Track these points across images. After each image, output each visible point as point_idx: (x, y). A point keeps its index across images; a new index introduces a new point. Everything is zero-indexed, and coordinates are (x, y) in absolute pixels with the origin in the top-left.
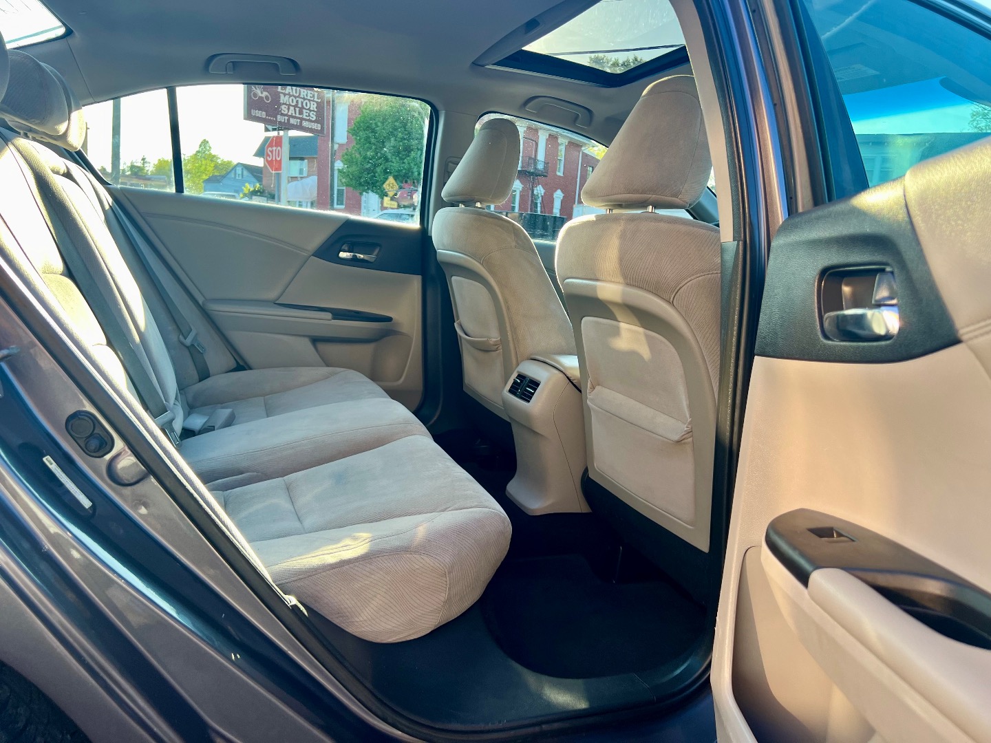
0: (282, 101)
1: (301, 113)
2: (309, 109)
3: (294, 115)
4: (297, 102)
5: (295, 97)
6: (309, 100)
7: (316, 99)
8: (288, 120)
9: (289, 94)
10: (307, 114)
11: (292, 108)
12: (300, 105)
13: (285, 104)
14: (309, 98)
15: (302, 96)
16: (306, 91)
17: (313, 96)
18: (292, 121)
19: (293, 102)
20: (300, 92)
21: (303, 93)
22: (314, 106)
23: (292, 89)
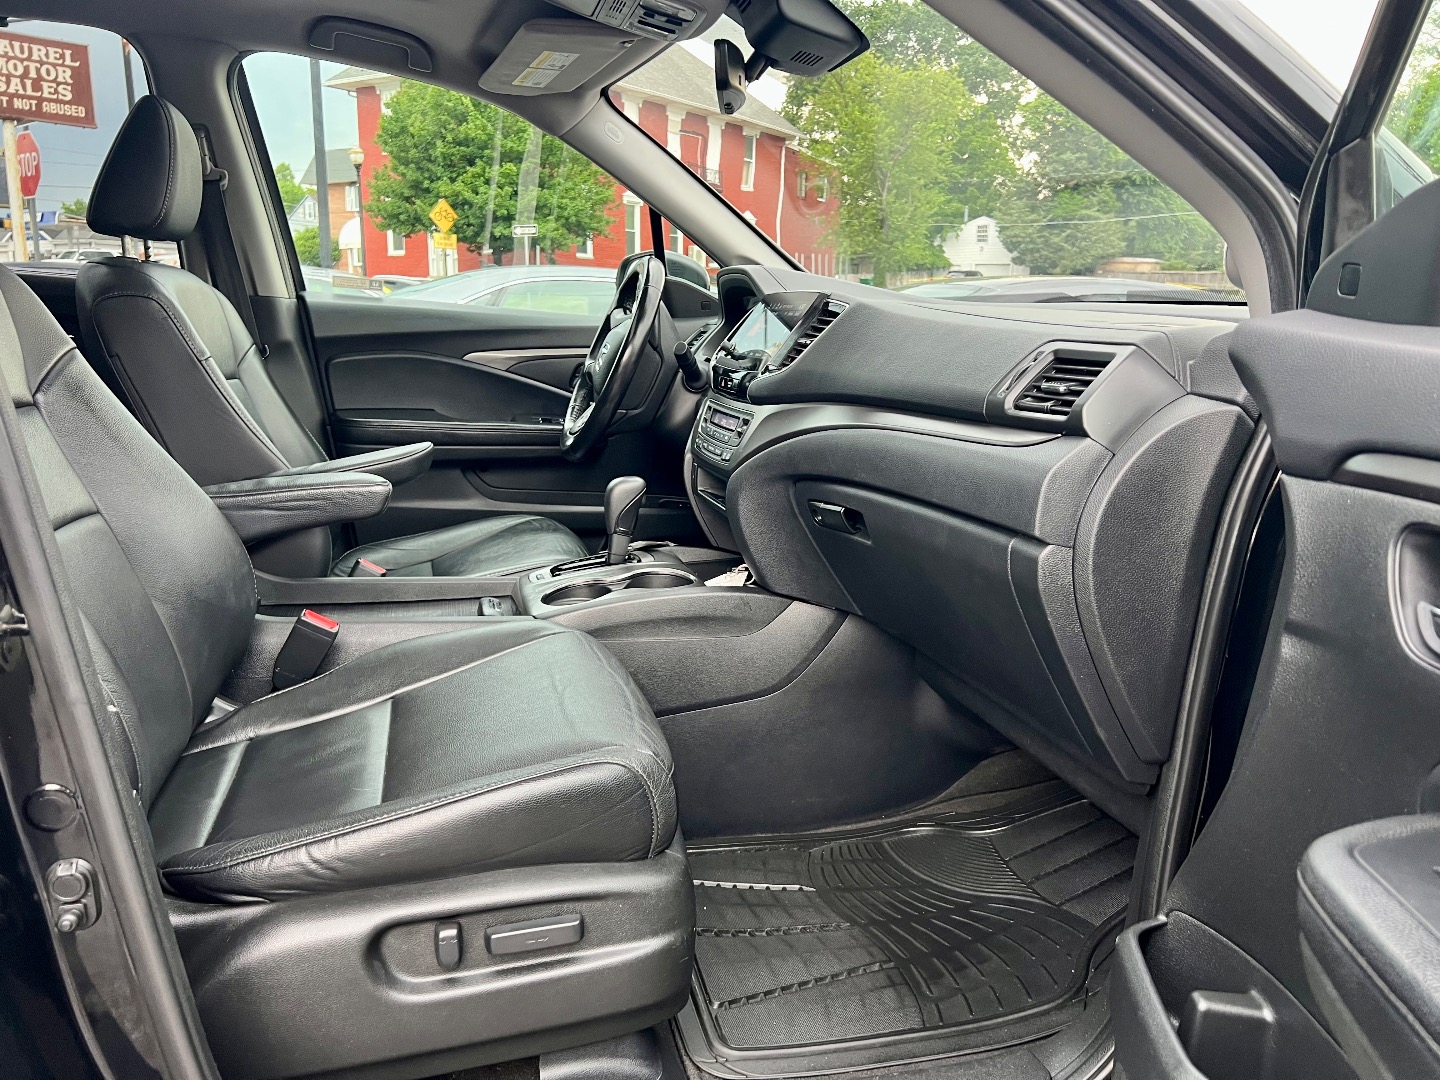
1: (37, 86)
2: (54, 81)
3: (21, 92)
4: (26, 69)
5: (22, 61)
6: (54, 65)
7: (68, 62)
8: (10, 103)
10: (52, 90)
11: (15, 81)
12: (33, 74)
14: (51, 60)
15: (35, 57)
16: (42, 48)
17: (62, 56)
18: (18, 104)
19: (16, 69)
20: (30, 49)
21: (38, 52)
22: (66, 75)
23: (12, 46)
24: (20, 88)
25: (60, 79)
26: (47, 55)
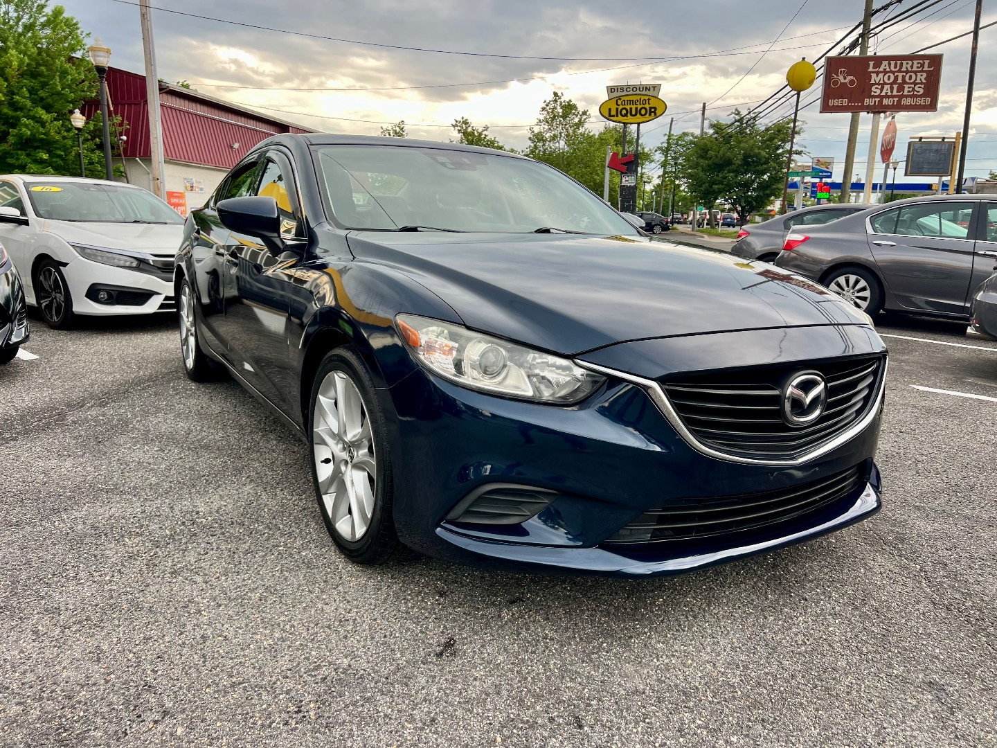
0: (873, 82)
1: (901, 88)
2: (915, 83)
3: (889, 94)
4: (896, 78)
5: (893, 73)
6: (915, 72)
7: (926, 68)
8: (881, 102)
9: (885, 72)
10: (911, 89)
11: (887, 87)
12: (900, 81)
13: (879, 84)
14: (915, 69)
15: (904, 69)
16: (910, 62)
17: (923, 65)
18: (885, 102)
19: (889, 79)
20: (901, 64)
21: (906, 65)
22: (922, 77)
23: (890, 64)
24: (889, 91)
25: (918, 81)
26: (912, 67)
